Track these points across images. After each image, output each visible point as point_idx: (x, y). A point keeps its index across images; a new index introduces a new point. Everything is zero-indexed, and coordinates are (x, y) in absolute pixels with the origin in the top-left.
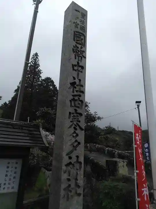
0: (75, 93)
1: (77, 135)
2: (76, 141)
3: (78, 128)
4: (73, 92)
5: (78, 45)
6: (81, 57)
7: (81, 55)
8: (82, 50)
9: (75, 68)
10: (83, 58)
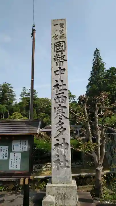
1: (63, 123)
2: (62, 127)
3: (63, 118)
4: (57, 92)
6: (63, 62)
7: (62, 60)
8: (63, 55)
9: (57, 73)
10: (64, 61)
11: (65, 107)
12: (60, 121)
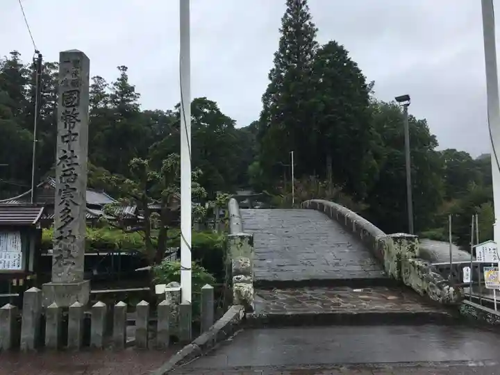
0: (67, 168)
1: (70, 211)
2: (68, 216)
3: (70, 203)
4: (64, 167)
5: (69, 109)
6: (74, 123)
7: (74, 120)
8: (75, 112)
9: (66, 139)
10: (77, 123)
11: (75, 189)
12: (66, 209)
